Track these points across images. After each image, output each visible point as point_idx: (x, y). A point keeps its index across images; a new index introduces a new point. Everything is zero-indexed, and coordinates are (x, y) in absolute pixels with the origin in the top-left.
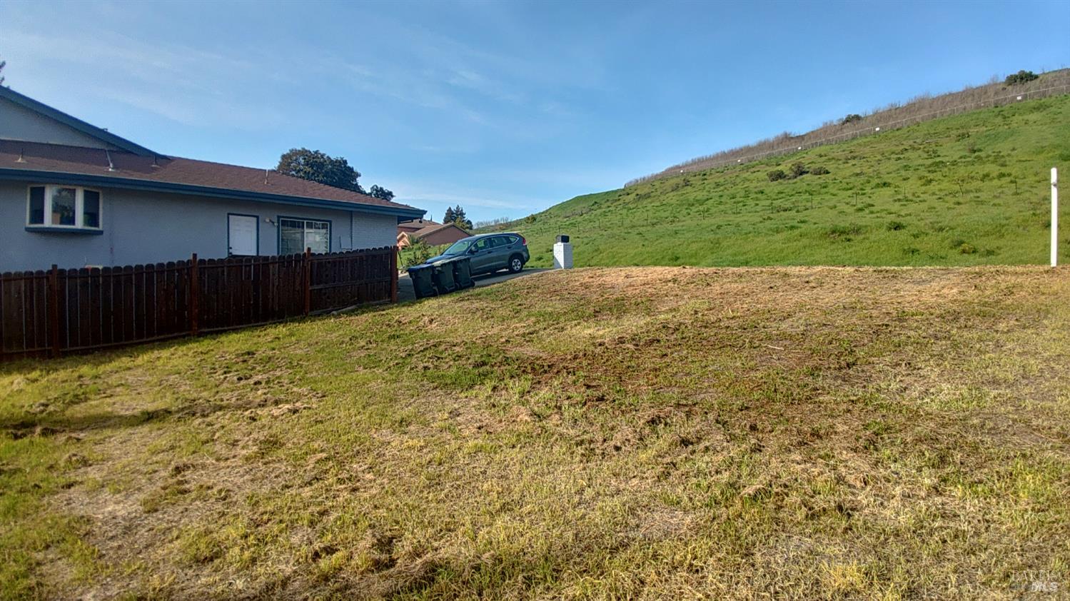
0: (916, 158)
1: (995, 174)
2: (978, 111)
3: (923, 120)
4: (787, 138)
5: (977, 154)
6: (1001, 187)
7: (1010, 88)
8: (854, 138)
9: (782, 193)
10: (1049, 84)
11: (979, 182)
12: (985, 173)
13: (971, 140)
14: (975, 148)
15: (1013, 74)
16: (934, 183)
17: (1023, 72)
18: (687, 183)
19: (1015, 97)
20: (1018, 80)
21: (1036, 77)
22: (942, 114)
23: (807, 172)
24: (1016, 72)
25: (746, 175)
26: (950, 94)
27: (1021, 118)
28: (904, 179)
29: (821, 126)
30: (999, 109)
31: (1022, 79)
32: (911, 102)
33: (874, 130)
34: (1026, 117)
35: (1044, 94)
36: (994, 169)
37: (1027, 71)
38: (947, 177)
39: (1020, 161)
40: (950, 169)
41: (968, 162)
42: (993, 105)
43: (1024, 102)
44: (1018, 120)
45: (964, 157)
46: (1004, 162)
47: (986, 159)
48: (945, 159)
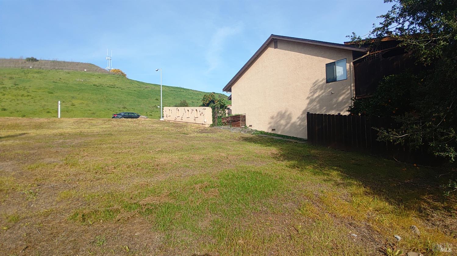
1: (26, 95)
2: (15, 69)
5: (17, 86)
6: (28, 99)
7: (27, 62)
10: (43, 64)
11: (21, 97)
12: (23, 94)
13: (14, 80)
14: (16, 84)
16: (6, 95)
17: (33, 57)
19: (29, 67)
20: (31, 60)
21: (38, 61)
22: (2, 66)
24: (30, 57)
27: (31, 75)
30: (23, 70)
31: (32, 60)
34: (33, 75)
35: (40, 68)
36: (25, 93)
37: (35, 58)
38: (9, 93)
39: (33, 91)
40: (9, 90)
41: (15, 89)
42: (21, 68)
43: (33, 69)
44: (30, 75)
45: (13, 86)
46: (28, 91)
47: (21, 89)
48: (7, 86)
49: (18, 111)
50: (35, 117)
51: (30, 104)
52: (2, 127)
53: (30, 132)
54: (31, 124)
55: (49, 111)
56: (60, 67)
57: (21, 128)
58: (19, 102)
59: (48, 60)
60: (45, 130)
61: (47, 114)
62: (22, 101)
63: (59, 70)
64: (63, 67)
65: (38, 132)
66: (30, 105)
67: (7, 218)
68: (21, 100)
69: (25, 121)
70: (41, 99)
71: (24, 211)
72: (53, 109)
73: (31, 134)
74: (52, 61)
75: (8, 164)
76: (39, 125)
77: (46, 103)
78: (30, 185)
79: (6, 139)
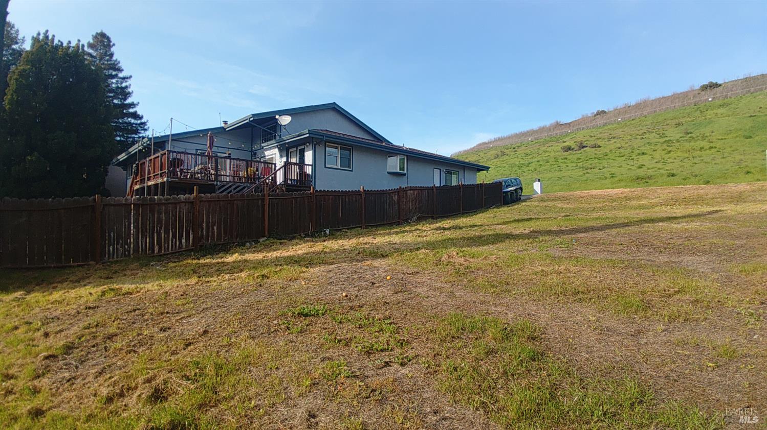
0: (654, 138)
1: (707, 147)
2: (684, 108)
3: (648, 114)
4: (558, 125)
5: (690, 135)
6: (712, 154)
7: (703, 93)
8: (605, 125)
9: (580, 159)
10: (729, 89)
11: (698, 152)
12: (701, 146)
13: (684, 127)
14: (688, 132)
15: (705, 84)
16: (672, 153)
17: (712, 82)
18: (504, 154)
19: (708, 99)
20: (708, 88)
21: (720, 85)
22: (660, 110)
23: (587, 147)
24: (706, 83)
25: (544, 148)
26: (663, 98)
27: (712, 112)
28: (654, 151)
29: (581, 117)
30: (697, 106)
31: (711, 87)
32: (638, 102)
33: (617, 120)
34: (715, 111)
35: (726, 97)
36: (704, 144)
37: (714, 82)
38: (678, 149)
39: (719, 139)
40: (677, 144)
41: (686, 140)
42: (693, 104)
43: (714, 102)
44: (710, 114)
45: (683, 137)
46: (709, 140)
47: (697, 138)
48: (672, 139)
49: (696, 176)
50: (730, 183)
51: (716, 162)
52: (675, 201)
53: (725, 208)
54: (724, 194)
55: (749, 171)
56: (757, 86)
57: (708, 203)
58: (696, 161)
59: (736, 79)
60: (750, 204)
61: (747, 176)
62: (702, 158)
63: (757, 92)
64: (763, 85)
65: (739, 208)
66: (715, 164)
67: (714, 348)
68: (700, 157)
69: (711, 190)
70: (733, 151)
71: (743, 344)
72: (756, 165)
73: (729, 211)
74: (744, 79)
75: (701, 259)
76: (737, 196)
77: (742, 157)
78: (748, 299)
79: (686, 220)
